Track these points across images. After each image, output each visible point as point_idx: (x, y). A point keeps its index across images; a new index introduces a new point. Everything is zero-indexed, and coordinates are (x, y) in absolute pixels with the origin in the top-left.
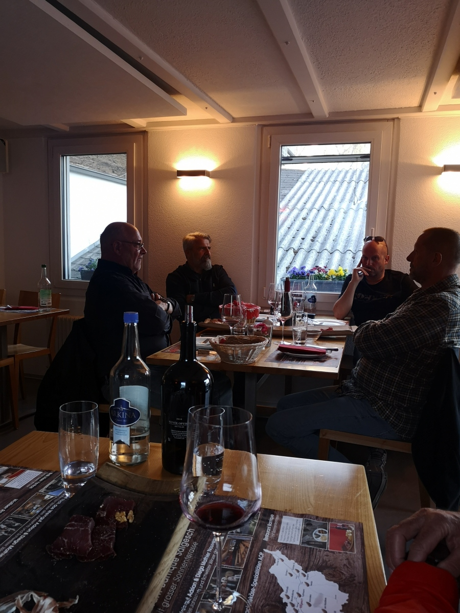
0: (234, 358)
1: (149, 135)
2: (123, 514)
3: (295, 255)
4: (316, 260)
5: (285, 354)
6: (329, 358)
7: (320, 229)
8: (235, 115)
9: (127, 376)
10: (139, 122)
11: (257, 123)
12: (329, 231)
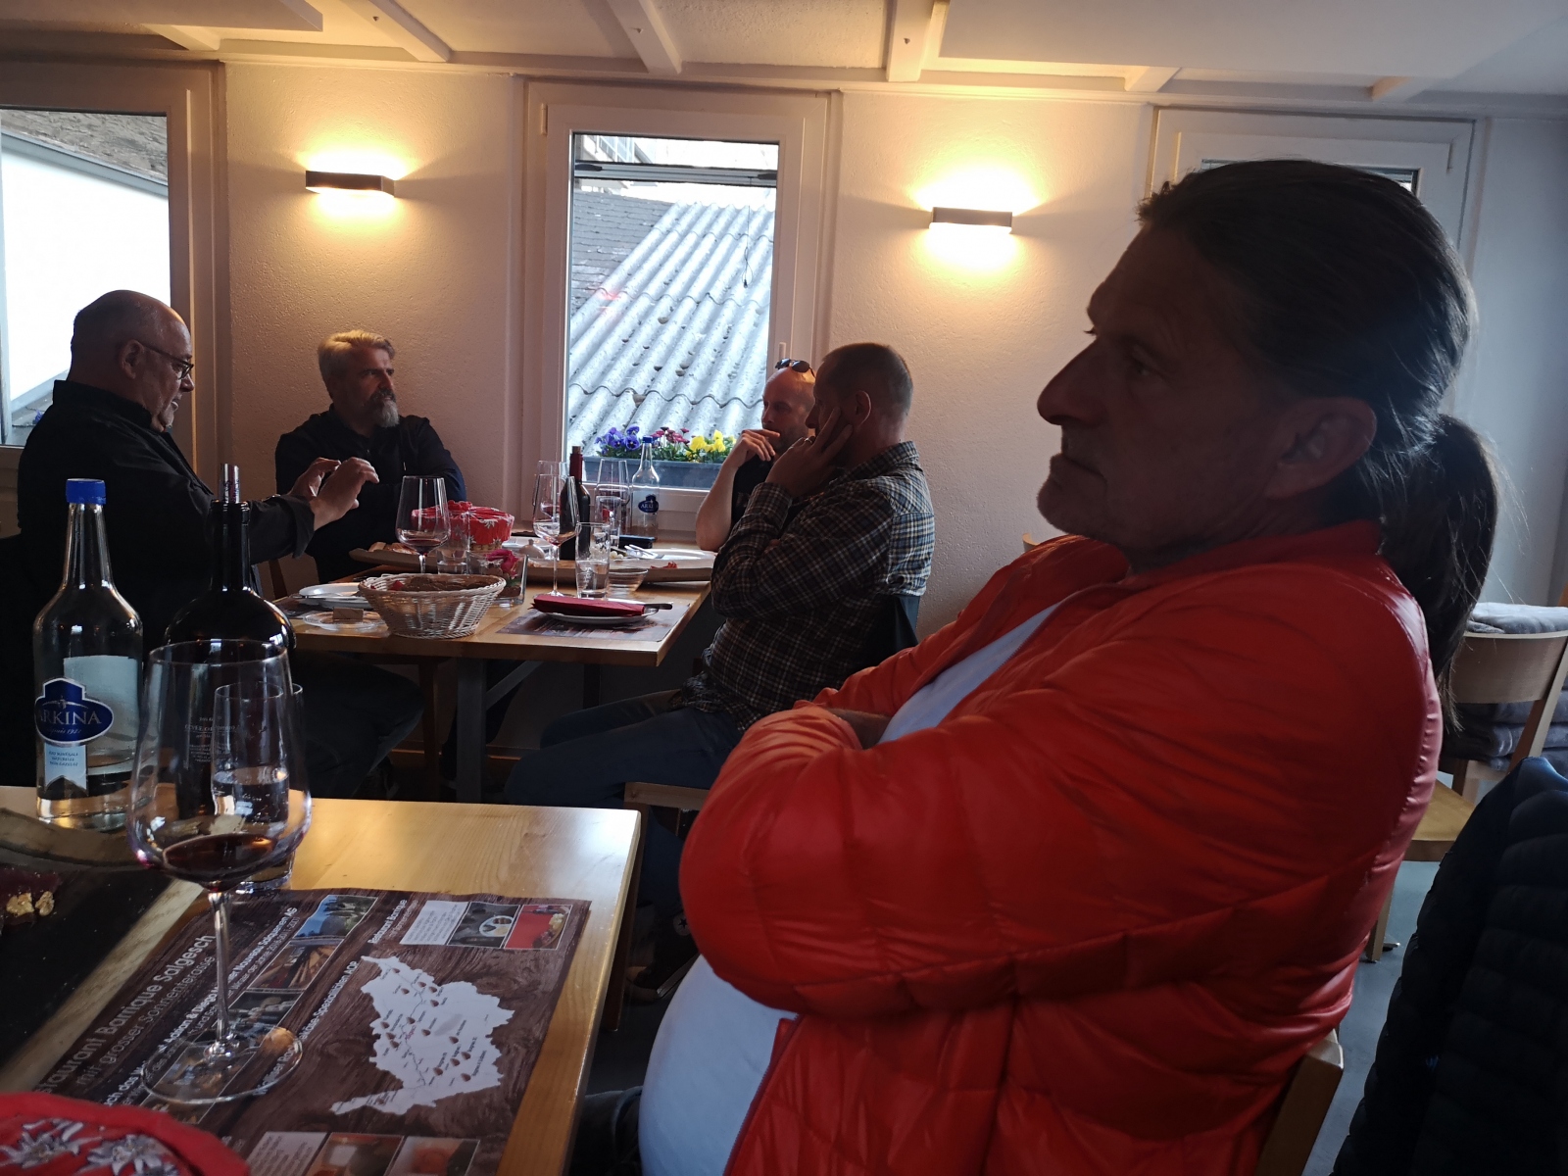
0: (418, 625)
1: (229, 72)
2: (26, 898)
3: (638, 407)
4: (687, 420)
5: (551, 616)
6: (652, 623)
7: (699, 346)
8: (456, 46)
9: (77, 629)
10: (199, 36)
11: (512, 71)
12: (720, 354)
